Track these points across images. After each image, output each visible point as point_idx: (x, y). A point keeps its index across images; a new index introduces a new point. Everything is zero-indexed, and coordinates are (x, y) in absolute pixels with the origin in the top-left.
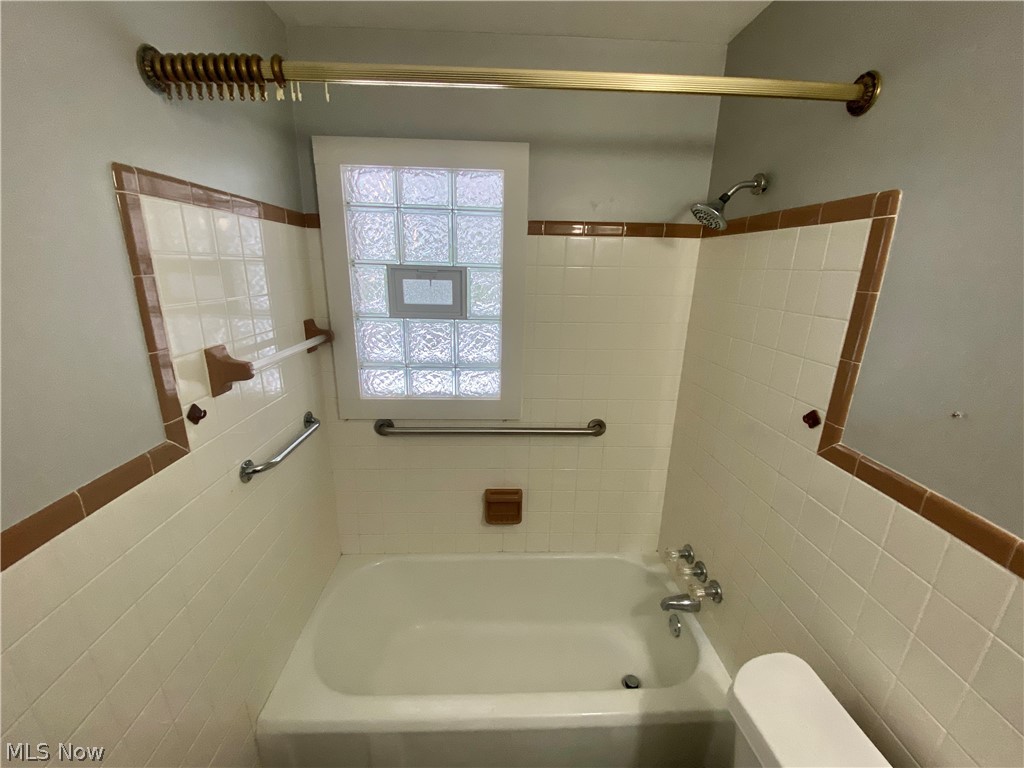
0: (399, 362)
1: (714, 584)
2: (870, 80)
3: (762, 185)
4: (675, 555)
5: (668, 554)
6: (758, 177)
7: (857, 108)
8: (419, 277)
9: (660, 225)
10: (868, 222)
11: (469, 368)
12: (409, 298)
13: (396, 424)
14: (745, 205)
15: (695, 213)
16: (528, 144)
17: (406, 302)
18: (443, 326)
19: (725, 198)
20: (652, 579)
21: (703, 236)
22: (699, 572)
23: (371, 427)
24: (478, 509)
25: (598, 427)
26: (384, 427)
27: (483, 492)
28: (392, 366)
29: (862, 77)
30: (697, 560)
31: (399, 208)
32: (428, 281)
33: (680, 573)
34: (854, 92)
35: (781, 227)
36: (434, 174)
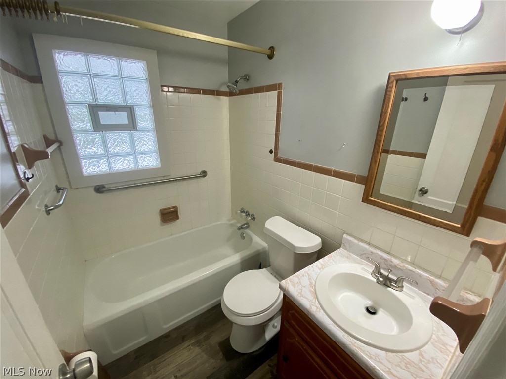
0: (102, 155)
1: (253, 215)
2: (272, 49)
3: (247, 78)
4: (239, 212)
5: (237, 213)
6: (246, 75)
7: (271, 57)
8: (109, 110)
9: (214, 91)
10: (277, 92)
11: (142, 154)
12: (103, 122)
13: (106, 186)
14: (243, 85)
15: (228, 87)
16: (156, 51)
17: (102, 123)
18: (124, 135)
19: (237, 82)
20: (232, 225)
21: (229, 96)
22: (248, 214)
23: (92, 189)
24: (157, 218)
25: (204, 174)
26: (99, 189)
27: (159, 211)
28: (98, 157)
29: (270, 48)
30: (245, 211)
31: (90, 75)
32: (113, 112)
33: (242, 216)
34: (269, 52)
35: (255, 93)
36: (109, 59)
